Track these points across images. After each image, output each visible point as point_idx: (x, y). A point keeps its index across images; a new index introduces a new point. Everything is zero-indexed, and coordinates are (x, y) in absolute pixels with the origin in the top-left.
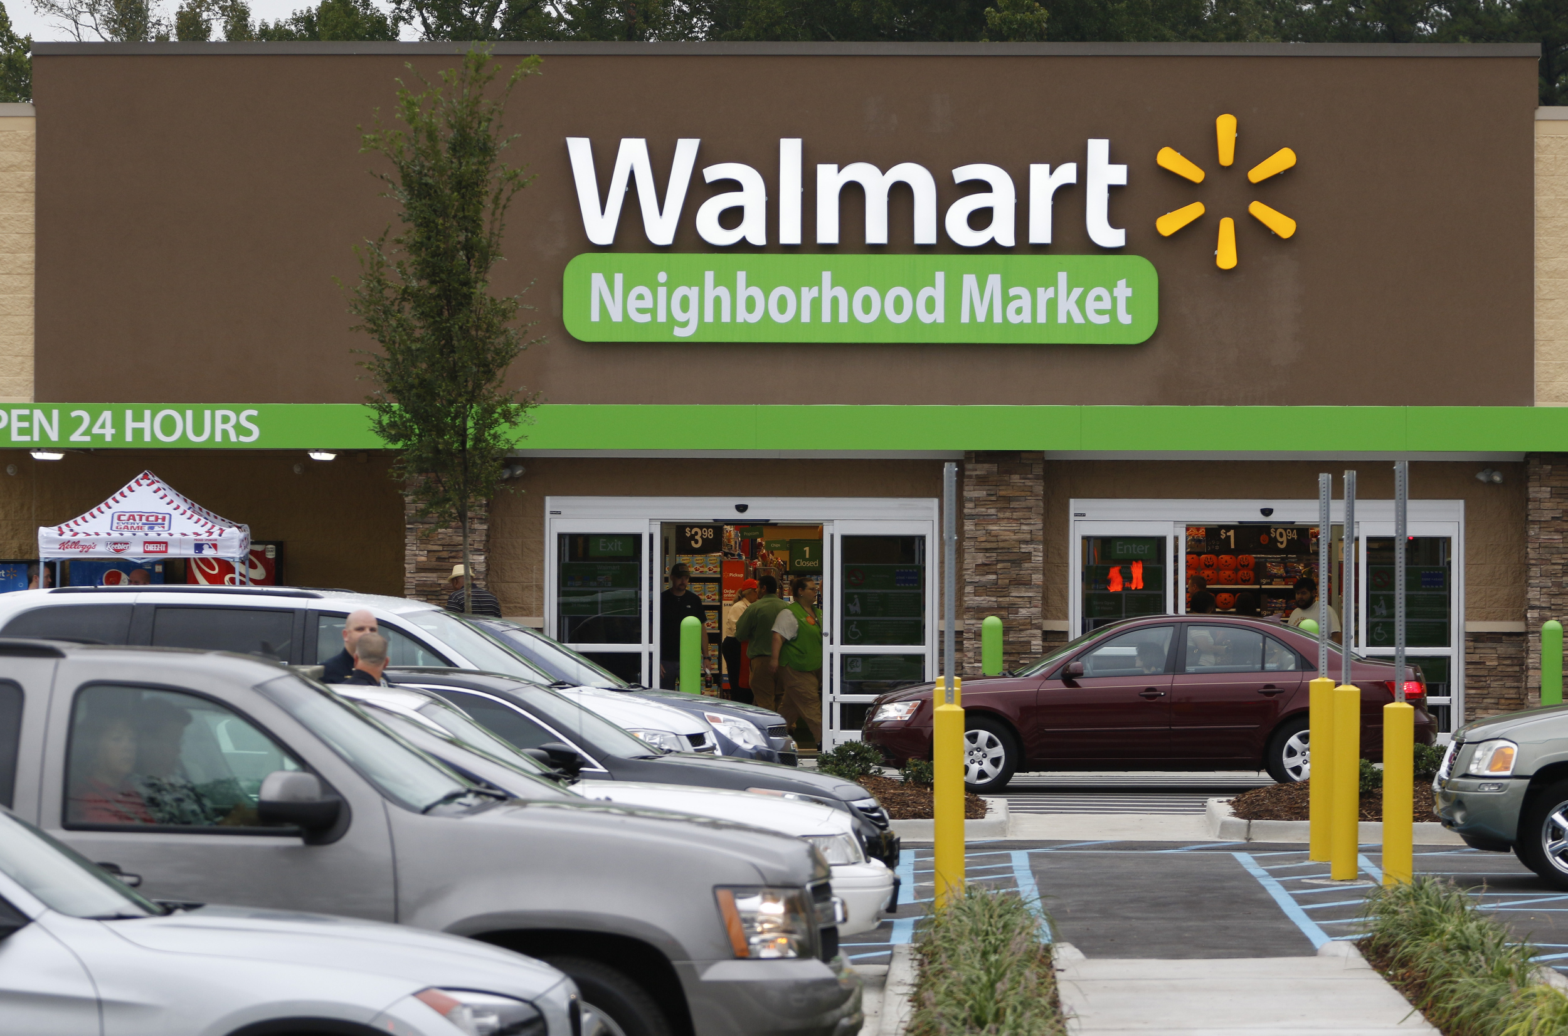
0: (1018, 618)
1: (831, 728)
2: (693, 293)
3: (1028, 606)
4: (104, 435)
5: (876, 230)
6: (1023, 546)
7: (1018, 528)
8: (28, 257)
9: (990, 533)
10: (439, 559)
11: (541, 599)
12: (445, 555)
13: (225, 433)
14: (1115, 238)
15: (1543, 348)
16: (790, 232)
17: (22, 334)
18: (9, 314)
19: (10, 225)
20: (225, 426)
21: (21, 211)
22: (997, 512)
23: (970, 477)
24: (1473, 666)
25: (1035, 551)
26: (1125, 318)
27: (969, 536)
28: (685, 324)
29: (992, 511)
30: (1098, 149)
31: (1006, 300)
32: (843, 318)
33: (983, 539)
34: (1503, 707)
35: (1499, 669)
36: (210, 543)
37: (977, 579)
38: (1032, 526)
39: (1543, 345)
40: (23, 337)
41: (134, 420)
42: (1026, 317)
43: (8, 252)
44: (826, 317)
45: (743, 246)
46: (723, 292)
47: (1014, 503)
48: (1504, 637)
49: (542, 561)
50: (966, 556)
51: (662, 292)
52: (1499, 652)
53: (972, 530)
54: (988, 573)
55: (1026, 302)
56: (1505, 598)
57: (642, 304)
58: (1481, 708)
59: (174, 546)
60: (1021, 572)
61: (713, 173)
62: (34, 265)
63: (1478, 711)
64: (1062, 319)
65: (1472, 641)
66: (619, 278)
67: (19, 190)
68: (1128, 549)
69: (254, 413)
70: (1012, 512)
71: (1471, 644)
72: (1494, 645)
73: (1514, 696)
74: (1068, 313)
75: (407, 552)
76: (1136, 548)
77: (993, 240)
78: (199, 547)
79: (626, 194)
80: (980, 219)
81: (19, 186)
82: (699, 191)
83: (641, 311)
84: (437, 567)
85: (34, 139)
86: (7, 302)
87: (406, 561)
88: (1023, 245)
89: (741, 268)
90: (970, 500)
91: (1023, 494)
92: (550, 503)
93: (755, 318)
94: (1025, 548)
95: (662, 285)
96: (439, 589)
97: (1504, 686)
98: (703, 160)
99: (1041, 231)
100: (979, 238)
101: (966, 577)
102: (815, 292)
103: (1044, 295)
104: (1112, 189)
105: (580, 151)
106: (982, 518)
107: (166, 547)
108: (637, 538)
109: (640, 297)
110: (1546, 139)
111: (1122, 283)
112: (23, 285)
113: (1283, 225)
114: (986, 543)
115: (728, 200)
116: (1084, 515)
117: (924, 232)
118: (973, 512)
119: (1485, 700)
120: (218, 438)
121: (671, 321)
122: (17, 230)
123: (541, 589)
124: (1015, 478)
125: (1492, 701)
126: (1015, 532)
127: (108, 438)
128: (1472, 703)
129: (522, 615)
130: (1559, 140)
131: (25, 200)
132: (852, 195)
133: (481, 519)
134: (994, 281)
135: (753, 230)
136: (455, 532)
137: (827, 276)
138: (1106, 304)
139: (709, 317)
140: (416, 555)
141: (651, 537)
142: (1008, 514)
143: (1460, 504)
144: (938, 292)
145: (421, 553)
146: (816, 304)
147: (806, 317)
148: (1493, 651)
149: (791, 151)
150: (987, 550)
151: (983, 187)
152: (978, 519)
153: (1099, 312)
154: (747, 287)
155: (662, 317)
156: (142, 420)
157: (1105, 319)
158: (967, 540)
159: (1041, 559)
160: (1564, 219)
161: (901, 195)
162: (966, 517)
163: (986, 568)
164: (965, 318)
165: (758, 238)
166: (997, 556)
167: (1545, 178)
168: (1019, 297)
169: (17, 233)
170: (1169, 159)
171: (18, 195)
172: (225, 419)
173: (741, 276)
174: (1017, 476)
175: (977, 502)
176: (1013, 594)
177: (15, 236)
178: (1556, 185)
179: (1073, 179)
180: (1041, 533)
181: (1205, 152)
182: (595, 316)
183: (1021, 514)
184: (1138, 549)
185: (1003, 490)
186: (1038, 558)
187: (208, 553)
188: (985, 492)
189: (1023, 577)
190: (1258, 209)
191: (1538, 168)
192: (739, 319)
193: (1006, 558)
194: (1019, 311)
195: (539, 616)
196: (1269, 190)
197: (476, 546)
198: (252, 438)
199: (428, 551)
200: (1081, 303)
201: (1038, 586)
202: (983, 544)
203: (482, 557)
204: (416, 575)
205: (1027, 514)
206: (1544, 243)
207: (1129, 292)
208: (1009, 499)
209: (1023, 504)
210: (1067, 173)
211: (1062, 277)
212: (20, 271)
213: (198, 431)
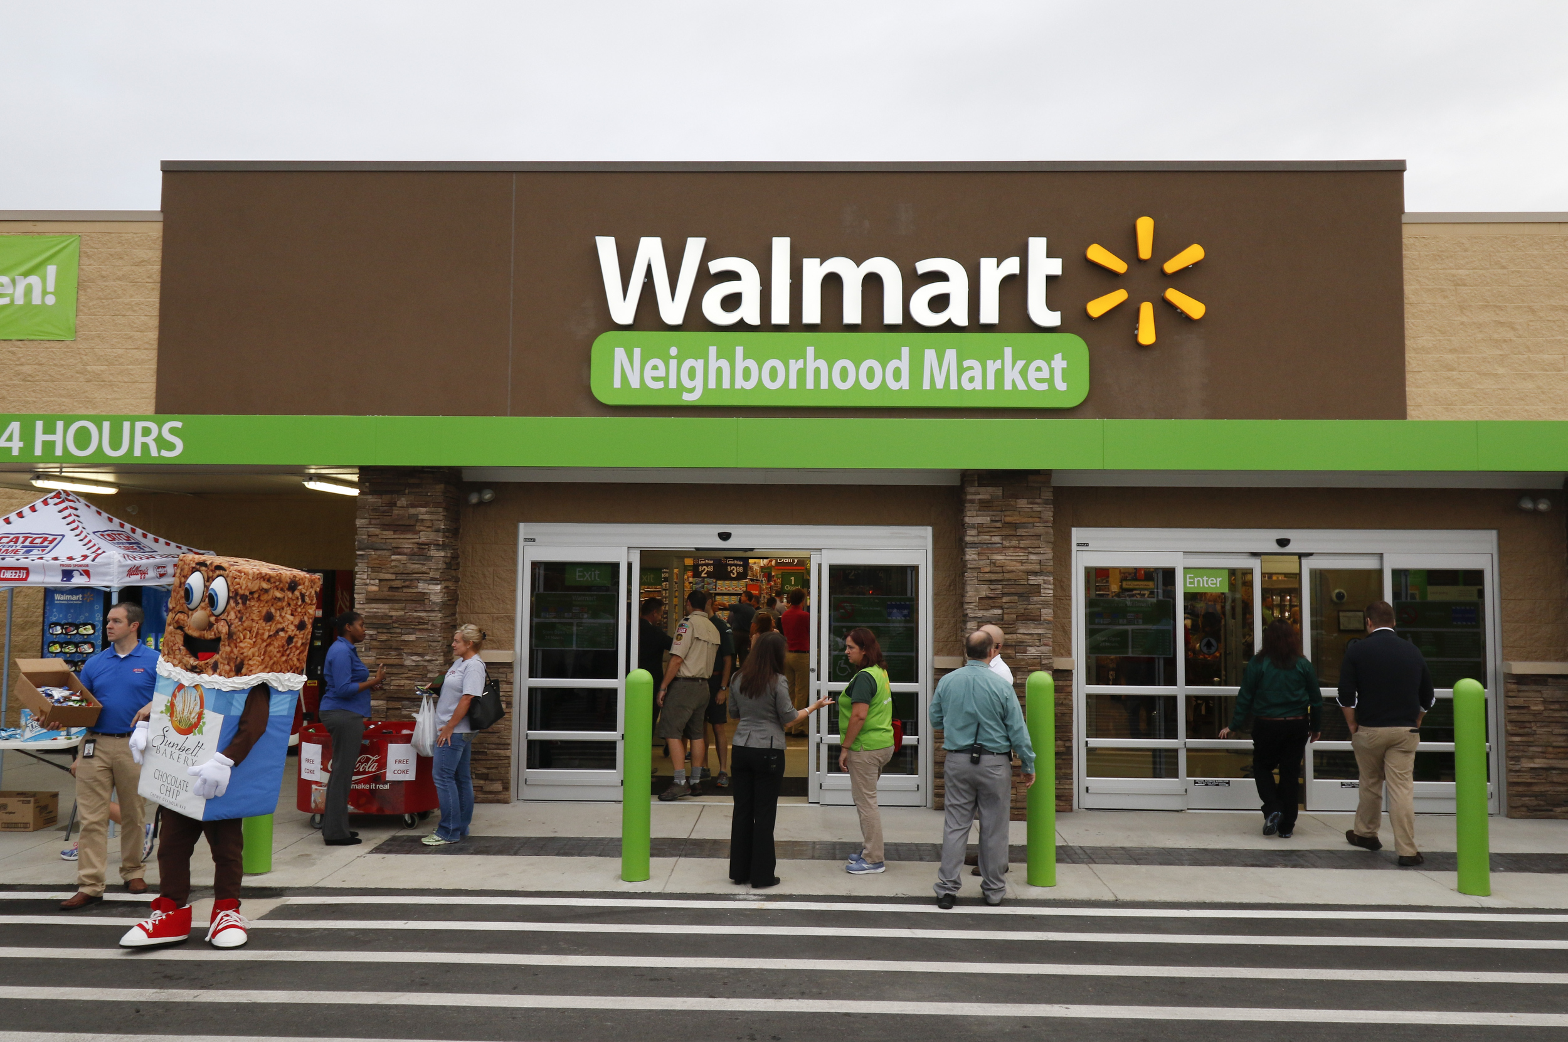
0: (1025, 657)
1: (818, 770)
2: (699, 364)
3: (1038, 644)
4: (10, 449)
5: (852, 313)
6: (1031, 577)
7: (1025, 558)
8: (153, 335)
9: (994, 563)
10: (391, 588)
11: (512, 631)
12: (398, 584)
13: (145, 446)
14: (1053, 319)
15: (1413, 412)
16: (780, 314)
17: (147, 398)
18: (137, 382)
19: (140, 309)
20: (145, 440)
21: (149, 298)
22: (1002, 540)
23: (972, 501)
24: (1516, 711)
25: (1044, 583)
26: (1061, 386)
27: (972, 566)
28: (692, 390)
29: (997, 539)
30: (1037, 246)
31: (961, 370)
32: (824, 385)
33: (987, 570)
34: (1552, 756)
35: (1546, 714)
36: (80, 569)
37: (980, 613)
38: (1041, 555)
39: (1414, 410)
40: (148, 400)
41: (45, 432)
42: (978, 385)
43: (137, 331)
44: (810, 385)
45: (741, 326)
46: (724, 364)
47: (1020, 530)
48: (1550, 680)
49: (514, 591)
50: (968, 588)
51: (673, 363)
52: (1545, 696)
53: (975, 560)
54: (993, 607)
55: (977, 372)
56: (1548, 636)
57: (656, 374)
58: (1527, 757)
59: (36, 572)
60: (1030, 607)
61: (716, 266)
62: (157, 342)
63: (1523, 760)
64: (1008, 386)
65: (1514, 683)
66: (637, 352)
67: (148, 280)
68: (1198, 581)
69: (179, 424)
70: (1019, 540)
71: (1514, 687)
72: (1539, 688)
73: (1563, 744)
74: (1013, 381)
75: (357, 582)
76: (1207, 581)
77: (950, 321)
78: (67, 574)
79: (644, 284)
80: (939, 303)
81: (148, 277)
82: (705, 280)
83: (655, 379)
84: (388, 598)
85: (161, 239)
86: (134, 372)
87: (356, 591)
88: (975, 325)
89: (740, 343)
90: (973, 527)
91: (1030, 520)
92: (524, 529)
93: (750, 385)
94: (1034, 580)
95: (673, 358)
96: (390, 621)
97: (1551, 733)
98: (708, 255)
99: (990, 313)
100: (938, 319)
101: (968, 611)
102: (800, 364)
103: (992, 366)
104: (1050, 279)
105: (607, 248)
106: (985, 546)
107: (28, 574)
108: (615, 566)
109: (655, 368)
110: (1411, 239)
111: (1058, 357)
112: (149, 358)
113: (1195, 309)
114: (990, 575)
115: (728, 288)
116: (1087, 545)
117: (892, 314)
118: (975, 539)
119: (1531, 749)
120: (137, 452)
121: (680, 386)
122: (146, 313)
123: (512, 620)
124: (1022, 503)
125: (1540, 749)
126: (1022, 562)
127: (15, 452)
128: (1517, 751)
129: (493, 648)
130: (1423, 240)
131: (153, 289)
132: (832, 284)
133: (438, 545)
134: (951, 355)
135: (750, 312)
136: (410, 559)
137: (810, 351)
138: (1045, 374)
139: (712, 385)
140: (366, 584)
141: (630, 566)
142: (1014, 543)
143: (1492, 535)
144: (904, 364)
145: (372, 582)
146: (801, 373)
147: (793, 385)
148: (1538, 694)
149: (781, 247)
150: (991, 582)
151: (941, 277)
152: (981, 547)
153: (1039, 380)
154: (744, 359)
155: (673, 384)
156: (54, 432)
157: (1044, 387)
158: (969, 570)
159: (1051, 592)
160: (1428, 305)
161: (872, 283)
162: (968, 546)
163: (990, 601)
164: (926, 386)
165: (754, 319)
166: (1003, 588)
167: (1410, 271)
168: (971, 368)
169: (146, 316)
170: (1097, 254)
171: (148, 284)
172: (146, 432)
173: (739, 351)
174: (1025, 501)
175: (981, 529)
176: (1021, 631)
177: (143, 318)
178: (1420, 277)
179: (1016, 270)
180: (1051, 563)
181: (1127, 246)
182: (617, 384)
183: (1028, 542)
184: (1209, 582)
185: (1009, 516)
186: (1048, 591)
187: (78, 581)
188: (989, 518)
189: (1031, 612)
190: (1174, 295)
191: (1406, 263)
192: (737, 386)
193: (1013, 590)
194: (972, 379)
195: (509, 649)
196: (1181, 279)
197: (431, 575)
198: (176, 452)
199: (380, 580)
200: (1024, 373)
201: (1049, 622)
202: (987, 575)
203: (439, 587)
204: (367, 606)
205: (1036, 543)
206: (1411, 325)
207: (1064, 364)
208: (1015, 526)
209: (1032, 531)
210: (1012, 265)
211: (1008, 351)
212: (147, 346)
213: (116, 444)
